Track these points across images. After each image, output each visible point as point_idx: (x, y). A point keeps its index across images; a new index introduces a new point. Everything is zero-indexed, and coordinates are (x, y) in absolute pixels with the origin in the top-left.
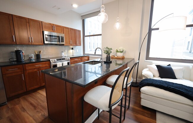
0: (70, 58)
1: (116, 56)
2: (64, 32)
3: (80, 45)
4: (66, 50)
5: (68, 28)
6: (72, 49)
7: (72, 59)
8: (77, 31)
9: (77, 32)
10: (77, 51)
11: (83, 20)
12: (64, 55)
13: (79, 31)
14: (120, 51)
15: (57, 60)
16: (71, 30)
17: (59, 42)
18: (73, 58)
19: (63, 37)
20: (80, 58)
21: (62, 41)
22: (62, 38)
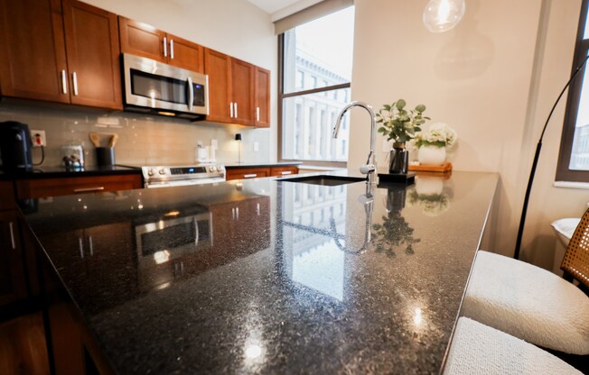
0: (227, 168)
1: (416, 164)
2: (209, 68)
3: (266, 124)
4: (214, 142)
5: (223, 57)
6: (238, 137)
7: (235, 171)
8: (257, 71)
9: (257, 76)
10: (256, 149)
11: (279, 36)
12: (205, 157)
13: (266, 73)
14: (435, 139)
15: (174, 171)
16: (236, 65)
17: (187, 102)
18: (239, 171)
19: (202, 87)
20: (265, 170)
21: (199, 102)
22: (200, 91)
